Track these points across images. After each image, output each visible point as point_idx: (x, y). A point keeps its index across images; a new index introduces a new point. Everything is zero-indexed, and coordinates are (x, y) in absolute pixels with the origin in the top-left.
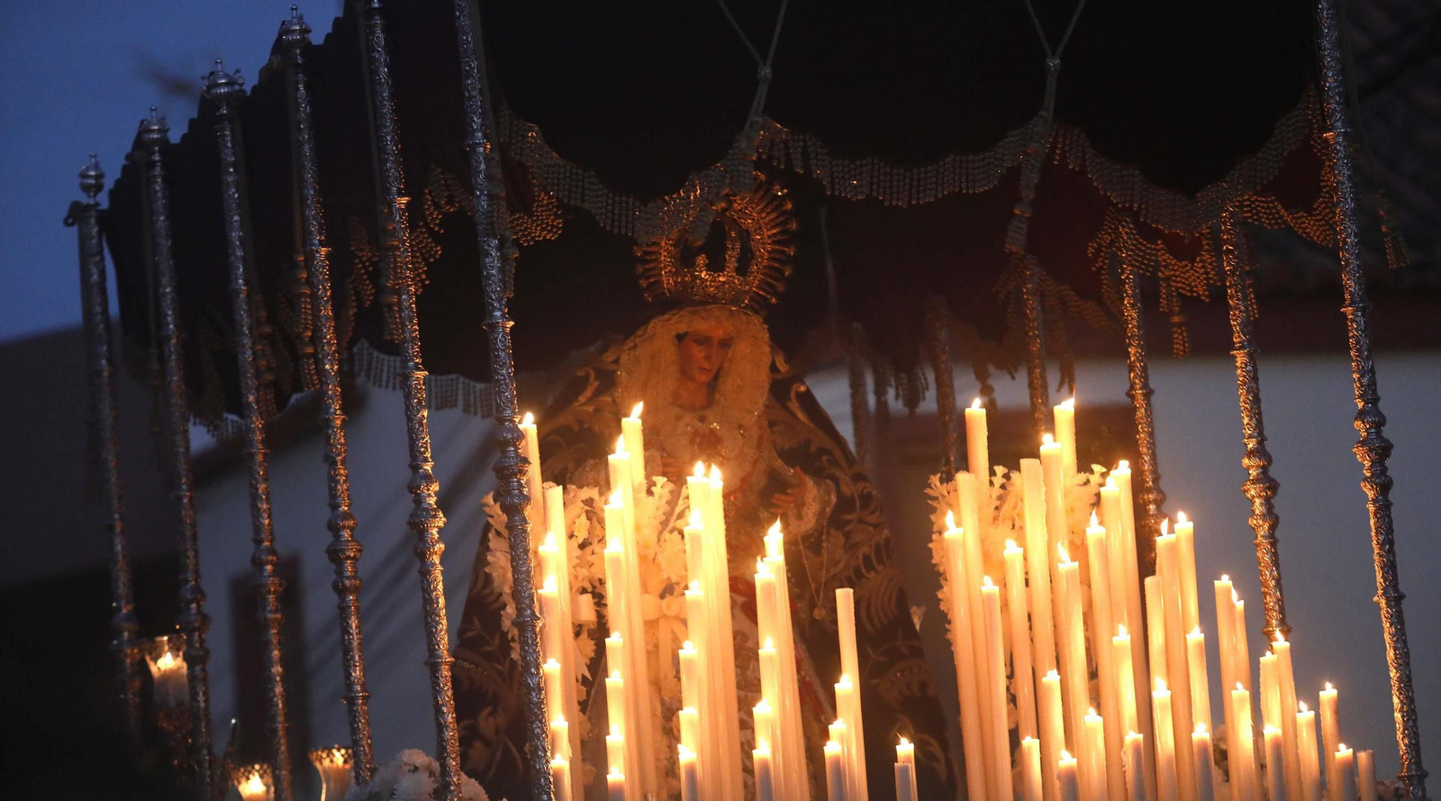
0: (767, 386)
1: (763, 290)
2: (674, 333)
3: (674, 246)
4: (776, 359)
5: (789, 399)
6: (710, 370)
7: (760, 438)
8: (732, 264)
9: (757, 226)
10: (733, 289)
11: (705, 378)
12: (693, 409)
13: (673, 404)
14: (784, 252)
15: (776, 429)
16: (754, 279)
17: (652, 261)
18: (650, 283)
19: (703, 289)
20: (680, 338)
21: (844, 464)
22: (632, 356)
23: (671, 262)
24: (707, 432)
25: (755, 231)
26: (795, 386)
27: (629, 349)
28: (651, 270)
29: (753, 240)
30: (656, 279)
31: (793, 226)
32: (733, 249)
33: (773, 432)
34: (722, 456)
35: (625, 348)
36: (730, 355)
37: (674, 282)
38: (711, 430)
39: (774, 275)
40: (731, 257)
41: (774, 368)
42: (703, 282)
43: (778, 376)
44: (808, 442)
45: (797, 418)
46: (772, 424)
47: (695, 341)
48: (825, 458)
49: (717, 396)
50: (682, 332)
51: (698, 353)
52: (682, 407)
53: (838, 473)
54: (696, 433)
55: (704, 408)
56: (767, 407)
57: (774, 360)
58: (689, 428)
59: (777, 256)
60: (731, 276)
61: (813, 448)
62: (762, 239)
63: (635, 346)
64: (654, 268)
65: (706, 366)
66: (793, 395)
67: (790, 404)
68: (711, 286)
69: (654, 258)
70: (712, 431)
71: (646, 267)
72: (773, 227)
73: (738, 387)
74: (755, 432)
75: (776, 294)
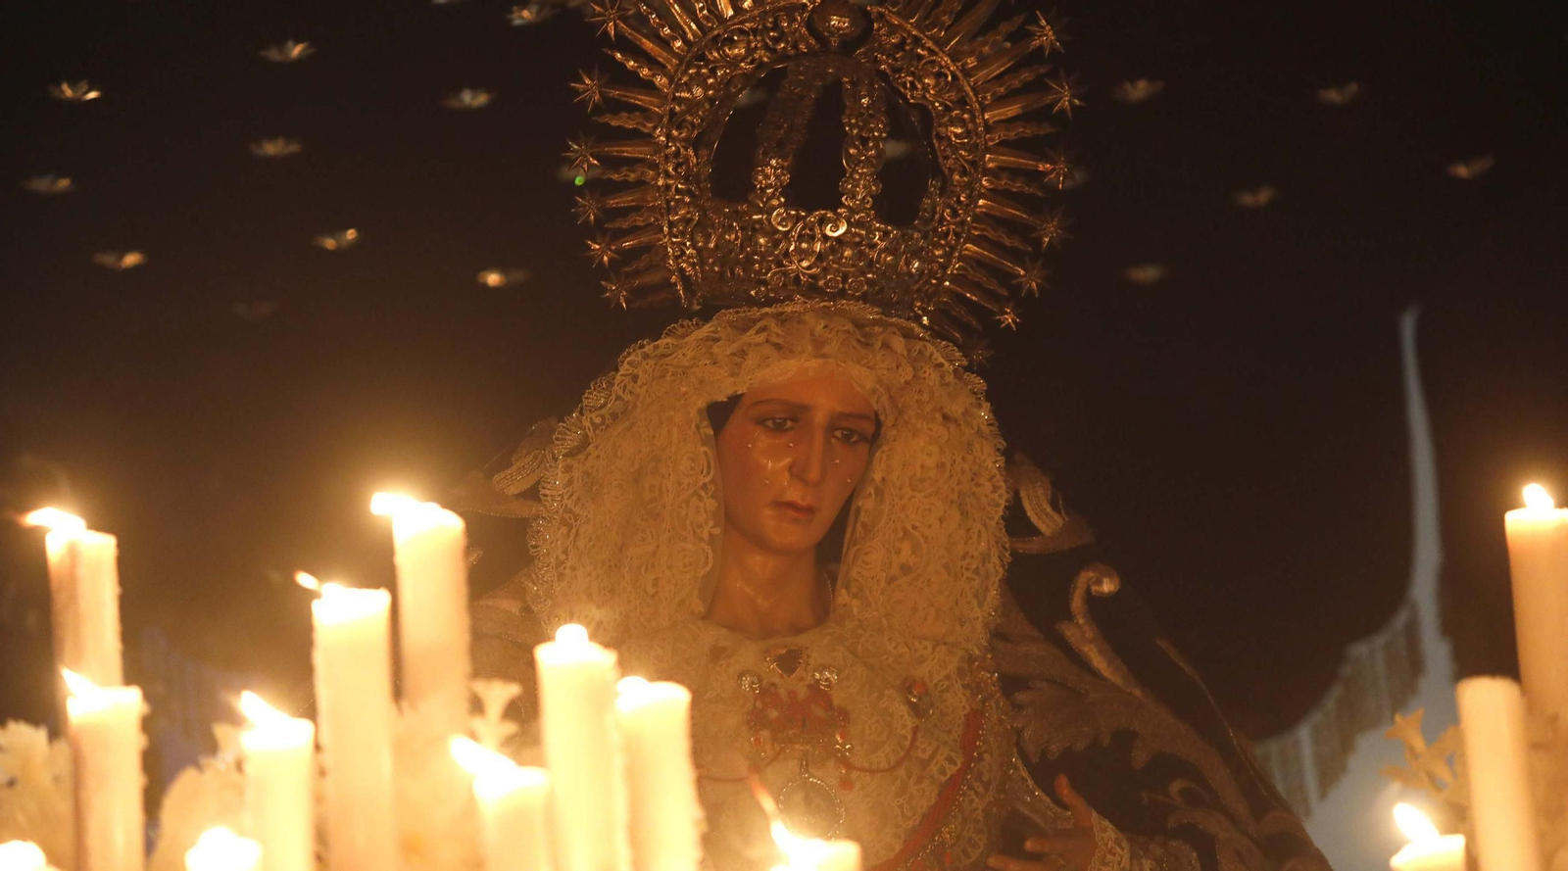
0: (996, 570)
1: (977, 287)
2: (701, 403)
3: (696, 144)
4: (1023, 494)
5: (1069, 616)
6: (810, 510)
7: (974, 720)
8: (860, 188)
9: (953, 95)
10: (871, 264)
11: (799, 536)
12: (765, 632)
13: (707, 616)
14: (1035, 176)
15: (1021, 697)
16: (948, 256)
17: (625, 186)
18: (621, 252)
19: (779, 264)
20: (719, 414)
21: (1241, 808)
22: (577, 474)
23: (689, 192)
24: (803, 692)
25: (948, 109)
26: (1085, 577)
27: (570, 454)
28: (624, 212)
29: (940, 138)
30: (644, 239)
31: (1066, 99)
32: (864, 141)
33: (1018, 707)
34: (845, 763)
35: (560, 450)
36: (878, 476)
37: (699, 251)
38: (814, 687)
39: (1007, 242)
40: (855, 162)
41: (1016, 521)
42: (776, 244)
43: (1033, 546)
44: (1125, 738)
45: (1094, 673)
46: (1011, 684)
47: (761, 421)
48: (1176, 787)
49: (843, 596)
50: (722, 398)
51: (772, 461)
52: (733, 627)
53: (1214, 825)
54: (767, 693)
55: (797, 630)
56: (998, 635)
57: (1016, 494)
58: (746, 681)
59: (1016, 186)
60: (859, 224)
61: (1140, 758)
62: (968, 134)
63: (585, 442)
64: (637, 209)
65: (794, 494)
66: (1077, 602)
67: (1070, 632)
68: (803, 254)
69: (632, 177)
70: (818, 693)
71: (612, 202)
72: (1000, 101)
73: (905, 569)
74: (958, 702)
75: (1016, 295)
